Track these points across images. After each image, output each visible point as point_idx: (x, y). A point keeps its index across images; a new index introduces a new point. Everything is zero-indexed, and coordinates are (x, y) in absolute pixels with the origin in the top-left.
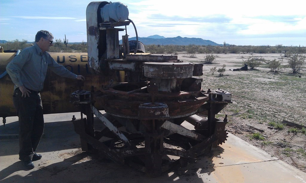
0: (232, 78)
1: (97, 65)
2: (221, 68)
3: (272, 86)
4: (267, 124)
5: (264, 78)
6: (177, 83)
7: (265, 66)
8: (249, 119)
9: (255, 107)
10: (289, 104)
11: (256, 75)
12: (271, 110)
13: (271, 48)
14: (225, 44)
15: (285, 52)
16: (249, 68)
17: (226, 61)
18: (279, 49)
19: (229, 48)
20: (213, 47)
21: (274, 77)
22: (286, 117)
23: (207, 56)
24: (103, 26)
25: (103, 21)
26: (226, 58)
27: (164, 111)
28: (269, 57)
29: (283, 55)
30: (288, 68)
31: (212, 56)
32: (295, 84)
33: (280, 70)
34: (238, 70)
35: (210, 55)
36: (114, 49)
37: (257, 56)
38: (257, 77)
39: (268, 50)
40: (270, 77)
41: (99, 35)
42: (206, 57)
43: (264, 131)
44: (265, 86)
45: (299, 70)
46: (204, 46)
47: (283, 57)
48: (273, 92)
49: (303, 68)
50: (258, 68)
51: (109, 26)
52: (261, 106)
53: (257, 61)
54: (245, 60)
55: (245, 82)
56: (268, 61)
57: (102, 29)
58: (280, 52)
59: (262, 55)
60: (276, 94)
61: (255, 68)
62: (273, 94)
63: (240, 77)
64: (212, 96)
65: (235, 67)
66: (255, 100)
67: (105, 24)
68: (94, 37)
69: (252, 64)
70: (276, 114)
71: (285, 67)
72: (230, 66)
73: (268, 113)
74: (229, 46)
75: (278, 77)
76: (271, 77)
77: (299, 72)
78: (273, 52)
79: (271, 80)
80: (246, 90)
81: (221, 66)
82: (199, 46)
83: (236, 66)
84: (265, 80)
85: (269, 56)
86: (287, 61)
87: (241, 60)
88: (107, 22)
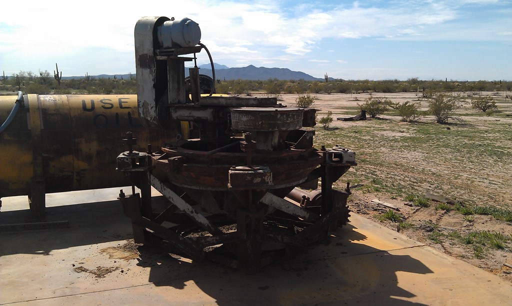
0: (343, 133)
1: (152, 113)
2: (325, 117)
3: (407, 144)
4: (402, 199)
5: (393, 131)
6: (280, 137)
7: (392, 113)
8: (376, 194)
9: (382, 175)
10: (433, 170)
11: (380, 126)
12: (408, 179)
13: (401, 84)
14: (327, 79)
15: (424, 90)
16: (367, 116)
17: (330, 106)
18: (413, 85)
19: (333, 84)
20: (309, 82)
21: (408, 129)
22: (430, 188)
23: (300, 98)
24: (162, 54)
25: (162, 46)
26: (330, 100)
27: (266, 177)
28: (399, 99)
29: (421, 94)
30: (429, 115)
31: (308, 98)
32: (441, 140)
33: (416, 119)
34: (351, 119)
35: (306, 95)
36: (179, 89)
37: (380, 98)
38: (381, 130)
39: (397, 88)
40: (402, 130)
41: (155, 68)
42: (298, 100)
43: (399, 209)
44: (396, 144)
45: (447, 118)
46: (293, 82)
47: (420, 97)
48: (407, 152)
49: (453, 114)
50: (381, 116)
51: (171, 53)
52: (392, 173)
53: (380, 105)
54: (361, 103)
55: (364, 138)
56: (397, 104)
57: (161, 59)
58: (415, 90)
59: (388, 95)
60: (413, 156)
61: (378, 116)
62: (408, 155)
63: (356, 131)
64: (327, 156)
65: (346, 115)
66: (382, 165)
67: (165, 50)
68: (148, 70)
69: (373, 110)
70: (415, 184)
71: (425, 113)
72: (339, 114)
73: (402, 183)
74: (333, 81)
75: (415, 130)
76: (404, 130)
77: (447, 121)
78: (405, 90)
79: (404, 134)
80: (368, 150)
81: (323, 113)
82: (286, 82)
83: (347, 113)
84: (394, 134)
85: (398, 97)
86: (428, 104)
87: (355, 104)
88: (168, 48)
